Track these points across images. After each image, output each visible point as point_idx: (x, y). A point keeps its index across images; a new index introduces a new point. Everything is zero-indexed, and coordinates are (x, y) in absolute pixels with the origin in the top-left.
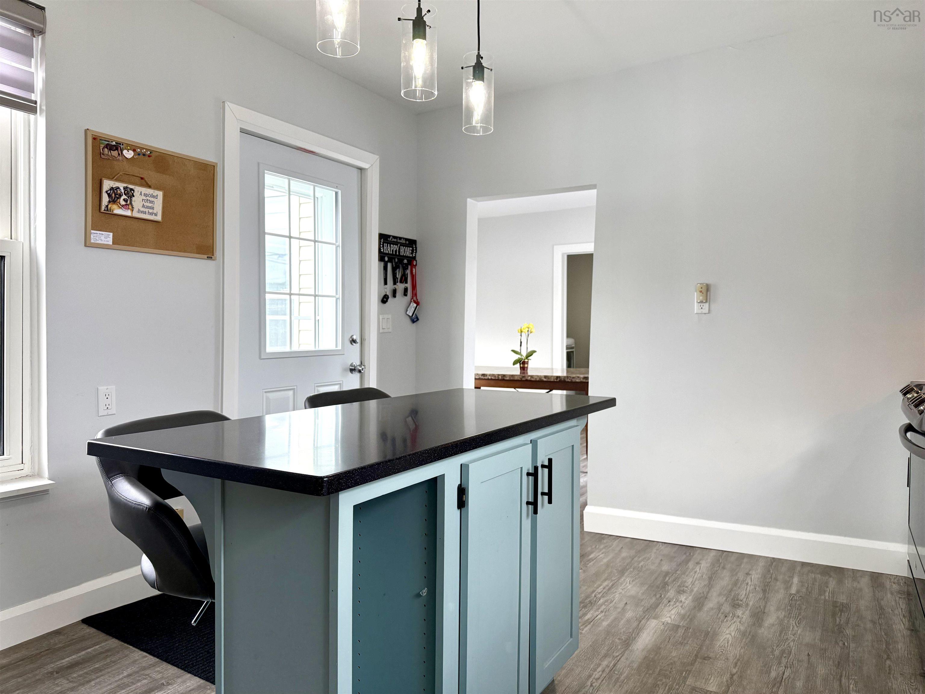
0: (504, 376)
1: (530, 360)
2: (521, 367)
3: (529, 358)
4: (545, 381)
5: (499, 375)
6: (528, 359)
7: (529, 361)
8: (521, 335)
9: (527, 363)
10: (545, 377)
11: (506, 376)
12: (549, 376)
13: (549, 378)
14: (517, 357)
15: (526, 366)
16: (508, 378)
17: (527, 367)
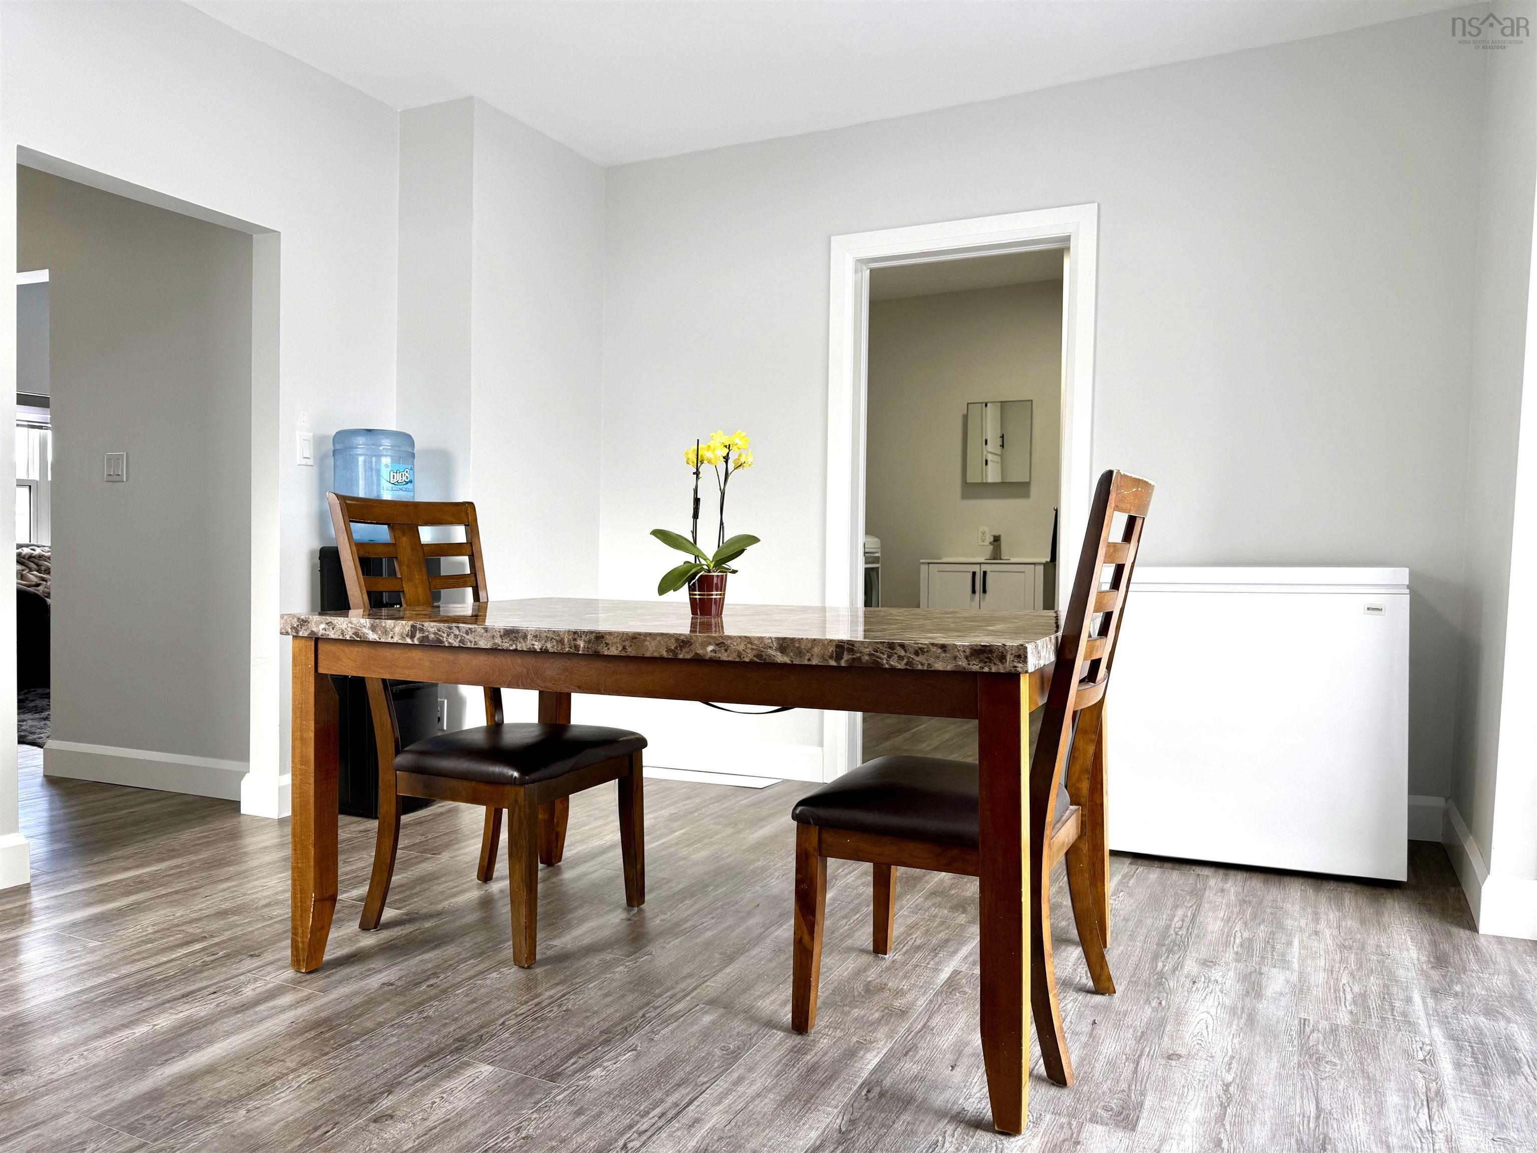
0: (599, 637)
1: (734, 572)
2: (693, 601)
3: (732, 564)
4: (784, 665)
5: (576, 634)
6: (726, 571)
7: (730, 576)
8: (697, 474)
9: (722, 587)
10: (784, 644)
11: (609, 639)
12: (800, 640)
13: (800, 653)
14: (678, 559)
15: (715, 595)
16: (614, 651)
17: (720, 603)
